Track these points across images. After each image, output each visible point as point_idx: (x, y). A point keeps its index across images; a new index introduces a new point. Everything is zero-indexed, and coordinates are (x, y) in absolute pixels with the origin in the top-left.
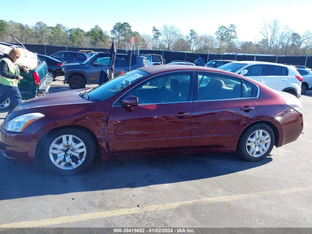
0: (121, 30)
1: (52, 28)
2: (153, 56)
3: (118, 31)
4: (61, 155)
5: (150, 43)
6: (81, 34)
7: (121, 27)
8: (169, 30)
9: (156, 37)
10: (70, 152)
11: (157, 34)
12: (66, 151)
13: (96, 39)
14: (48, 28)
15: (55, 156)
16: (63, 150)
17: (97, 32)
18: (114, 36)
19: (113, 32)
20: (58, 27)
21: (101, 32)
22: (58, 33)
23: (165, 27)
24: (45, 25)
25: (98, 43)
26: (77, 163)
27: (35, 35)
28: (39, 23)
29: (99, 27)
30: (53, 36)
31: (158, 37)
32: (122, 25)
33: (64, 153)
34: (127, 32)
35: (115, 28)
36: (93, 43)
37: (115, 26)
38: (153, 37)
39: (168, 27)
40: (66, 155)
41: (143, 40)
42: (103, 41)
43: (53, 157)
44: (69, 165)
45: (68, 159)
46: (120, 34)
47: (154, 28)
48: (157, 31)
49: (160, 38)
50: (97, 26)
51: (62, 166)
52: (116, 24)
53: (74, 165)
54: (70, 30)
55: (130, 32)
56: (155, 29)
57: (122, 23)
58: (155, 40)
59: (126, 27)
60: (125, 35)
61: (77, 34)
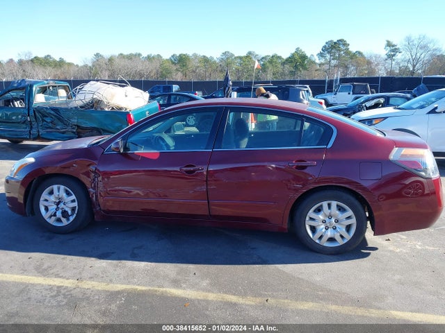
0: (333, 51)
1: (240, 58)
2: (354, 86)
3: (329, 52)
4: (53, 208)
5: (380, 67)
6: (276, 62)
7: (333, 47)
8: (416, 42)
9: (390, 57)
10: (61, 205)
11: (393, 51)
12: (58, 204)
13: (296, 67)
14: (236, 58)
15: (47, 209)
16: (55, 202)
17: (297, 57)
18: (323, 61)
19: (321, 55)
20: (249, 56)
21: (304, 57)
22: (247, 63)
23: (409, 40)
24: (233, 55)
25: (299, 73)
26: (68, 220)
27: (219, 68)
28: (224, 54)
29: (301, 50)
30: (240, 68)
31: (394, 55)
32: (335, 43)
33: (55, 207)
34: (342, 52)
35: (325, 49)
36: (292, 73)
37: (325, 47)
38: (386, 57)
39: (413, 38)
40: (57, 209)
41: (369, 63)
42: (305, 69)
43: (45, 209)
44: (59, 220)
45: (59, 214)
46: (332, 58)
47: (388, 41)
48: (393, 46)
49: (399, 57)
50: (297, 49)
51: (52, 221)
52: (327, 43)
53: (65, 222)
54: (263, 58)
55: (347, 52)
56: (389, 44)
57: (335, 41)
58: (389, 61)
59: (341, 46)
60: (339, 58)
61: (271, 62)
